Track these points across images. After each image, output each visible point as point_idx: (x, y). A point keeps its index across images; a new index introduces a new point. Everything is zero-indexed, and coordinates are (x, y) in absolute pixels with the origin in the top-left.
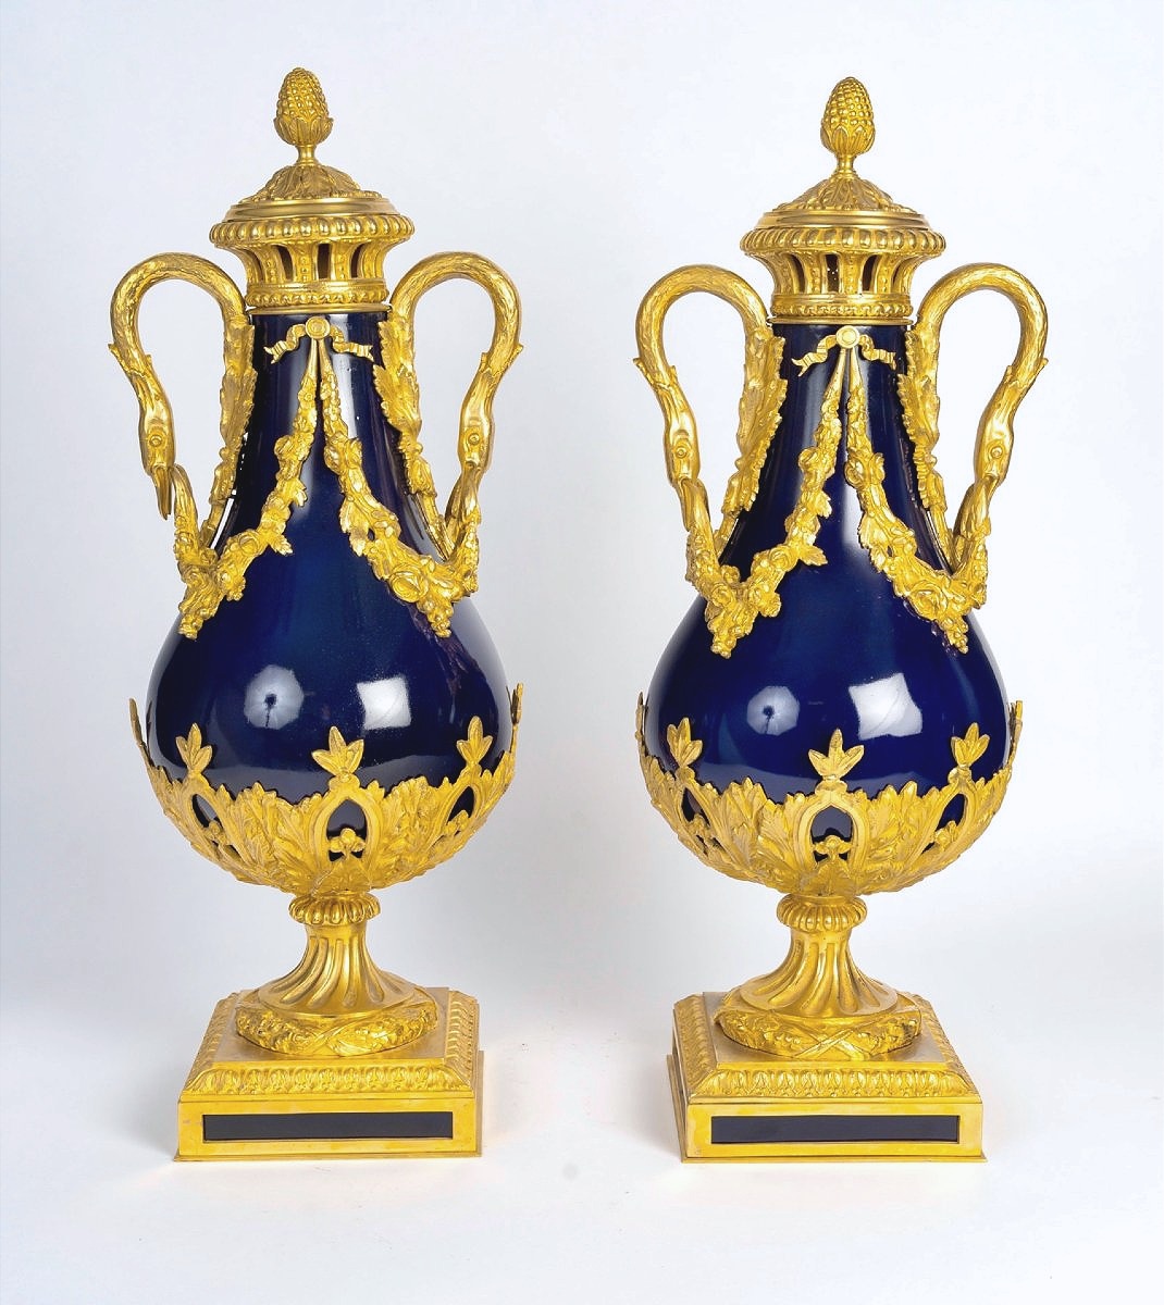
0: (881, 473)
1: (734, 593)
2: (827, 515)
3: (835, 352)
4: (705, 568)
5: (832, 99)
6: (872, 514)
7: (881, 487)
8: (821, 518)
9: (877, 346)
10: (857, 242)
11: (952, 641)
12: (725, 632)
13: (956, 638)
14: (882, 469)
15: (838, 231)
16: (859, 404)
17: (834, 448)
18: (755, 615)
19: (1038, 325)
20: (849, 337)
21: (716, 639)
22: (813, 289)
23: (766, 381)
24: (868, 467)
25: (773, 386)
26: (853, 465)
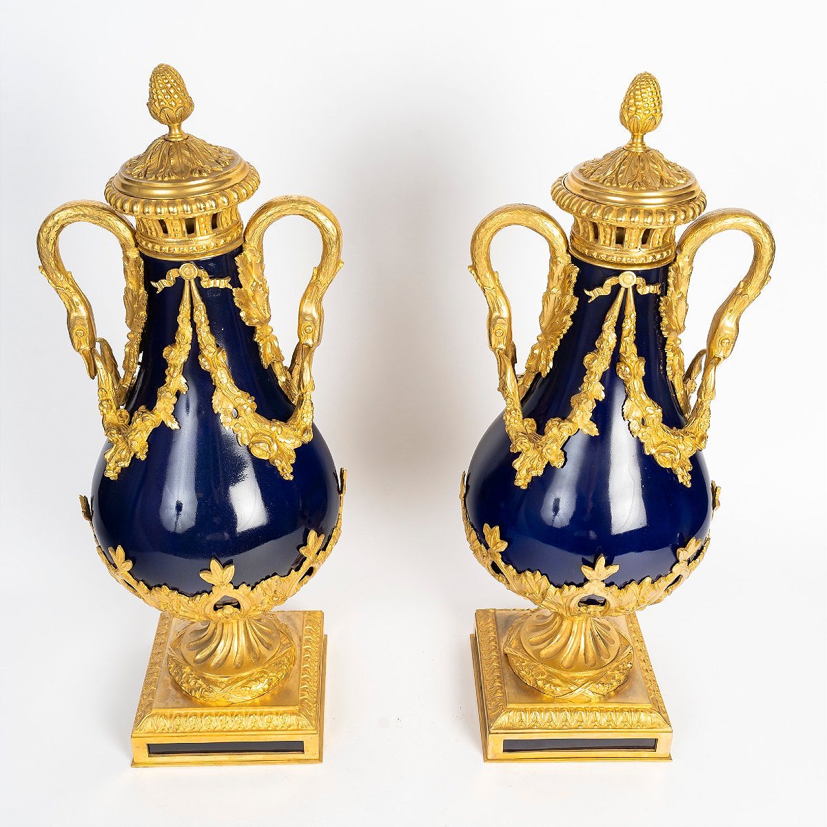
0: (642, 371)
1: (532, 445)
2: (601, 400)
3: (616, 289)
4: (512, 420)
5: (630, 91)
6: (633, 399)
7: (641, 380)
8: (597, 401)
9: (648, 283)
10: (642, 220)
11: (681, 480)
12: (524, 472)
13: (684, 478)
14: (643, 370)
15: (628, 210)
16: (630, 325)
17: (610, 354)
18: (546, 463)
19: (767, 258)
20: (628, 280)
21: (518, 476)
22: (604, 242)
23: (564, 294)
24: (634, 368)
25: (568, 298)
26: (623, 367)
